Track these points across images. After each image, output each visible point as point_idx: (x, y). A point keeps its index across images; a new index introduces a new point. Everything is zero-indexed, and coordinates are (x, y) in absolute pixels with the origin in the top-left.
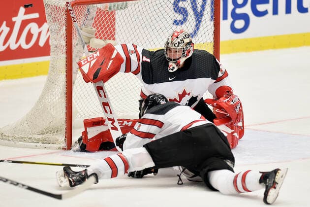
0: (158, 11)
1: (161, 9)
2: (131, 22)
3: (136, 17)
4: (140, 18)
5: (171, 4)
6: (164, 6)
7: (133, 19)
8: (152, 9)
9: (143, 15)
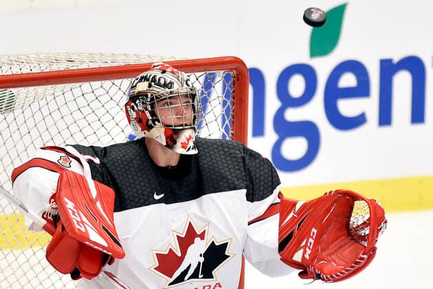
0: (86, 111)
1: (96, 105)
2: (16, 136)
3: (31, 123)
4: (42, 127)
5: (120, 93)
6: (104, 99)
7: (24, 130)
8: (73, 106)
9: (49, 119)
